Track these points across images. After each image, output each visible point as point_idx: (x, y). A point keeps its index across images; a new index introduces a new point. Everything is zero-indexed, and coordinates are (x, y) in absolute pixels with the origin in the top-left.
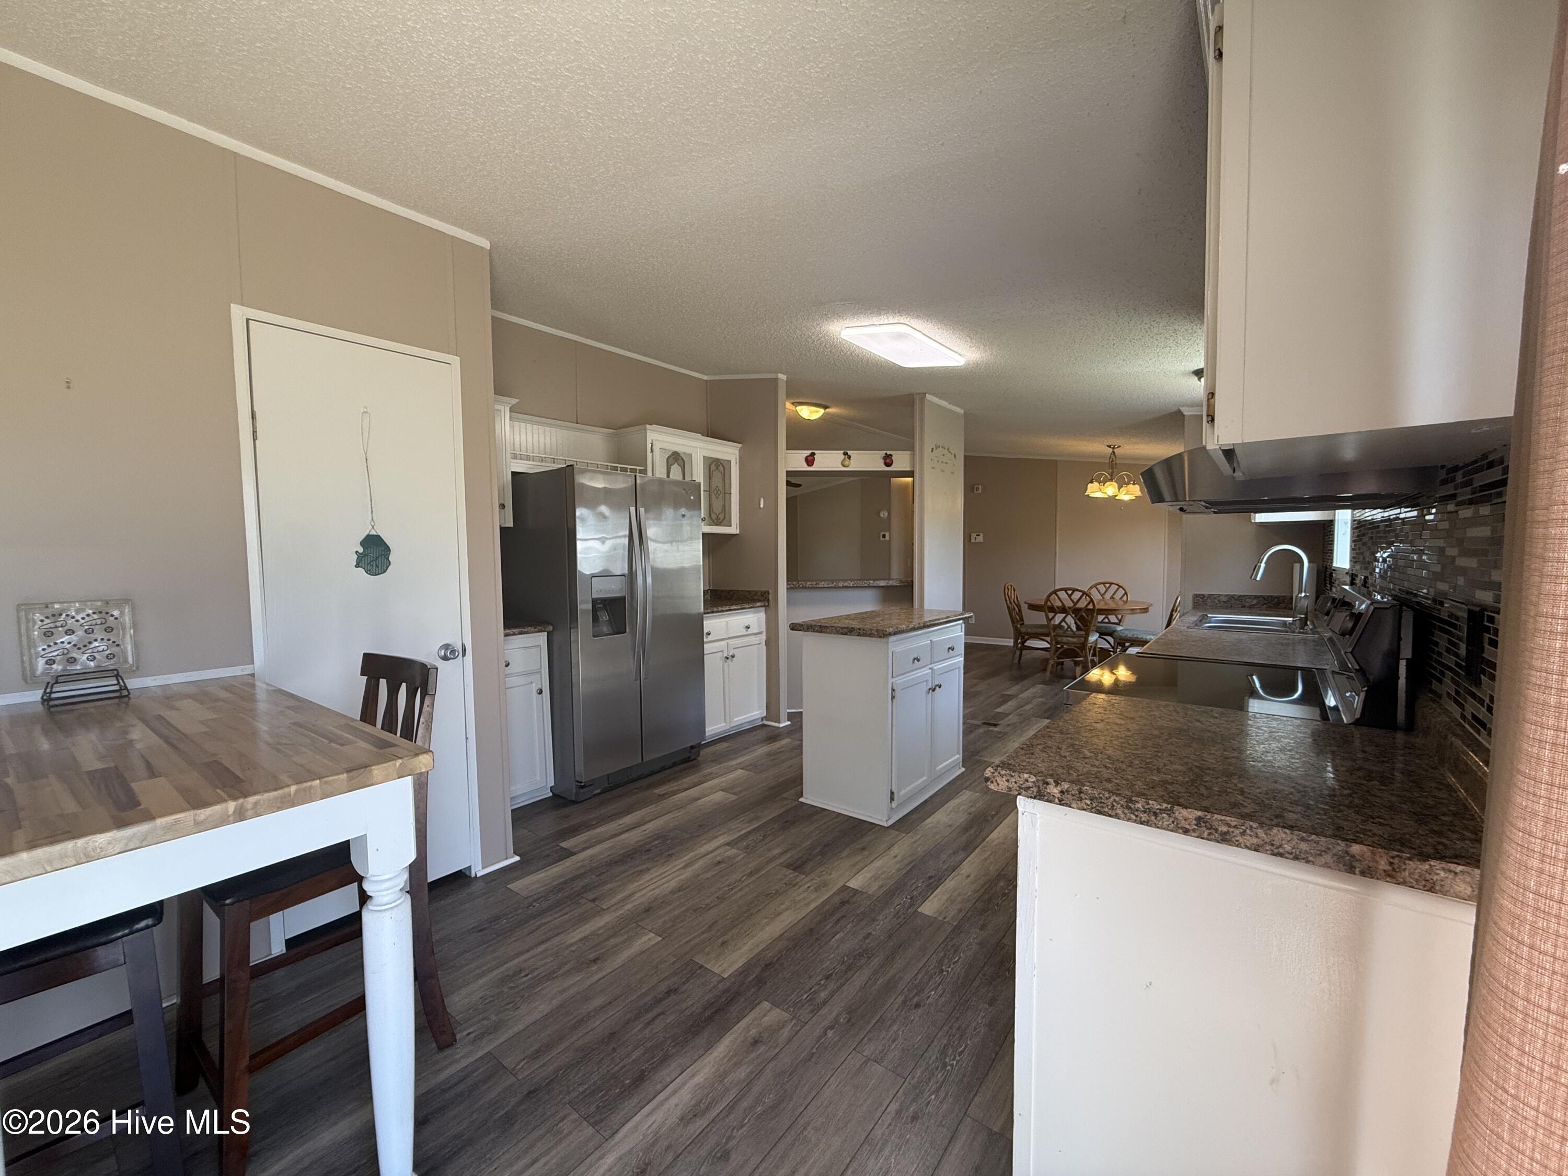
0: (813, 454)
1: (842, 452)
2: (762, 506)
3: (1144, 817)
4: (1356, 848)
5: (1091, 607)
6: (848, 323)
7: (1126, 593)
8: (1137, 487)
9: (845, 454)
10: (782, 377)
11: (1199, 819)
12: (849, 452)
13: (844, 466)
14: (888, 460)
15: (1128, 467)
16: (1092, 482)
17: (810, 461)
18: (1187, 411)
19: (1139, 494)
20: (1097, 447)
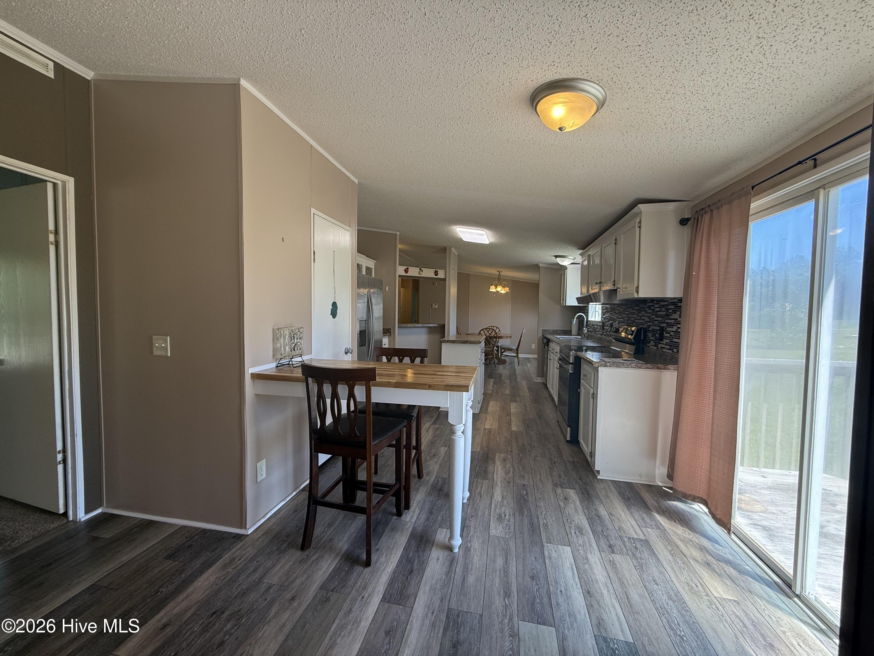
0: (408, 268)
1: (419, 268)
2: (387, 290)
3: (626, 366)
4: (659, 365)
5: (496, 335)
6: (458, 226)
7: (500, 331)
8: (508, 289)
9: (420, 269)
10: (398, 233)
11: (636, 365)
12: (422, 269)
13: (420, 274)
14: (436, 273)
15: (505, 280)
16: (492, 285)
17: (406, 271)
18: (541, 265)
19: (509, 291)
20: (494, 271)
